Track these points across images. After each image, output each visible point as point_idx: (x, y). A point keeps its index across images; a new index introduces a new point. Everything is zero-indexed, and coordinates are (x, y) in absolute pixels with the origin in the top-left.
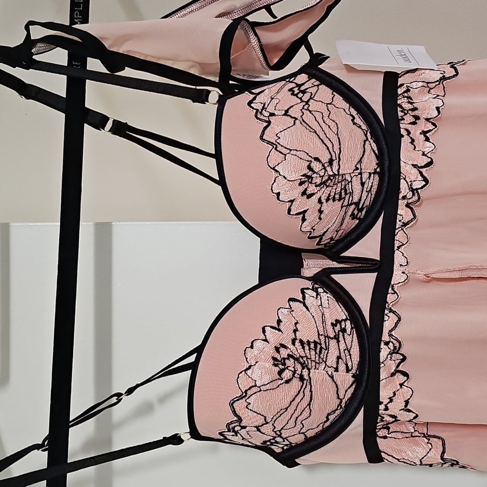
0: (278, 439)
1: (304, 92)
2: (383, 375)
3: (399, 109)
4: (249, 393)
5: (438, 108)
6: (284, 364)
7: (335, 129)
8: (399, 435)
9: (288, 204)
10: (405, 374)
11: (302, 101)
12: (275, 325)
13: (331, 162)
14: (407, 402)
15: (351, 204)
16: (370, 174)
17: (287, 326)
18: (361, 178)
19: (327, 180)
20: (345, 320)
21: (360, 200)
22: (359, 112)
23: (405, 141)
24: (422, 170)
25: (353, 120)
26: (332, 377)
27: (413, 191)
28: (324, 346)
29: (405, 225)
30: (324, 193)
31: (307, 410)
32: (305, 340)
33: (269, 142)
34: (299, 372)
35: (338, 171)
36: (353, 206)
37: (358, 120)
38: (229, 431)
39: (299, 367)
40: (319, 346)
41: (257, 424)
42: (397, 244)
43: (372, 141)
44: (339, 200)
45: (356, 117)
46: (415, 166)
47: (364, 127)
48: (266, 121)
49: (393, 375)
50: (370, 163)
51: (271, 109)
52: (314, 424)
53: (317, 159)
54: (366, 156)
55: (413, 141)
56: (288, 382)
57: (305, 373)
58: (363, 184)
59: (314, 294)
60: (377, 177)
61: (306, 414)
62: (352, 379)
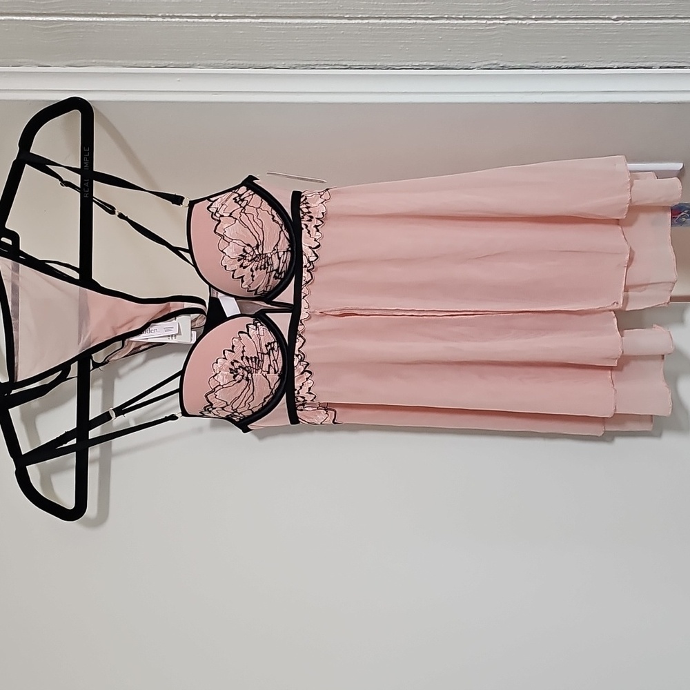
0: (236, 414)
1: (243, 200)
2: (296, 374)
3: (301, 212)
4: (216, 389)
5: (323, 213)
6: (237, 372)
7: (260, 226)
8: (311, 409)
9: (232, 273)
10: (310, 372)
11: (241, 207)
12: (231, 349)
13: (257, 246)
14: (310, 389)
15: (273, 270)
16: (284, 252)
17: (238, 349)
18: (278, 255)
19: (255, 258)
20: (274, 342)
21: (279, 267)
22: (278, 212)
23: (305, 231)
24: (315, 250)
25: (273, 219)
26: (266, 377)
27: (310, 262)
28: (260, 359)
29: (307, 283)
30: (254, 265)
31: (252, 396)
32: (249, 357)
33: (219, 235)
34: (246, 376)
35: (262, 251)
36: (274, 272)
37: (277, 218)
38: (205, 411)
39: (246, 373)
40: (257, 360)
41: (222, 406)
42: (303, 295)
43: (285, 231)
44: (264, 269)
45: (276, 216)
46: (310, 247)
47: (280, 222)
48: (218, 221)
49: (302, 373)
50: (284, 245)
51: (221, 212)
52: (256, 405)
53: (249, 245)
54: (281, 241)
55: (309, 232)
56: (239, 382)
57: (250, 376)
58: (279, 259)
59: (255, 327)
60: (289, 253)
61: (251, 399)
62: (278, 378)
